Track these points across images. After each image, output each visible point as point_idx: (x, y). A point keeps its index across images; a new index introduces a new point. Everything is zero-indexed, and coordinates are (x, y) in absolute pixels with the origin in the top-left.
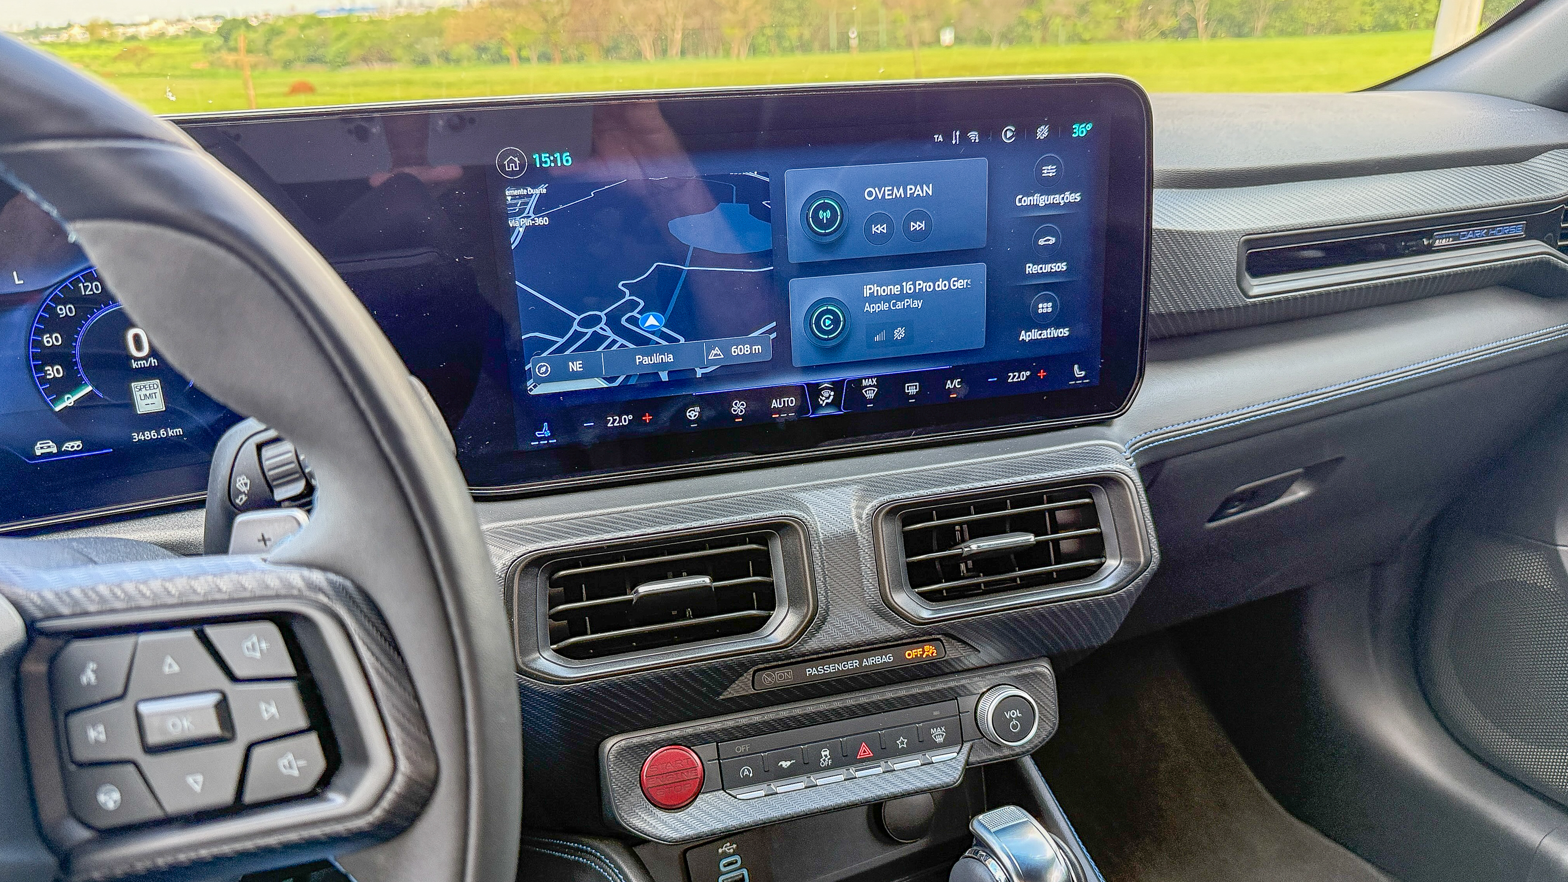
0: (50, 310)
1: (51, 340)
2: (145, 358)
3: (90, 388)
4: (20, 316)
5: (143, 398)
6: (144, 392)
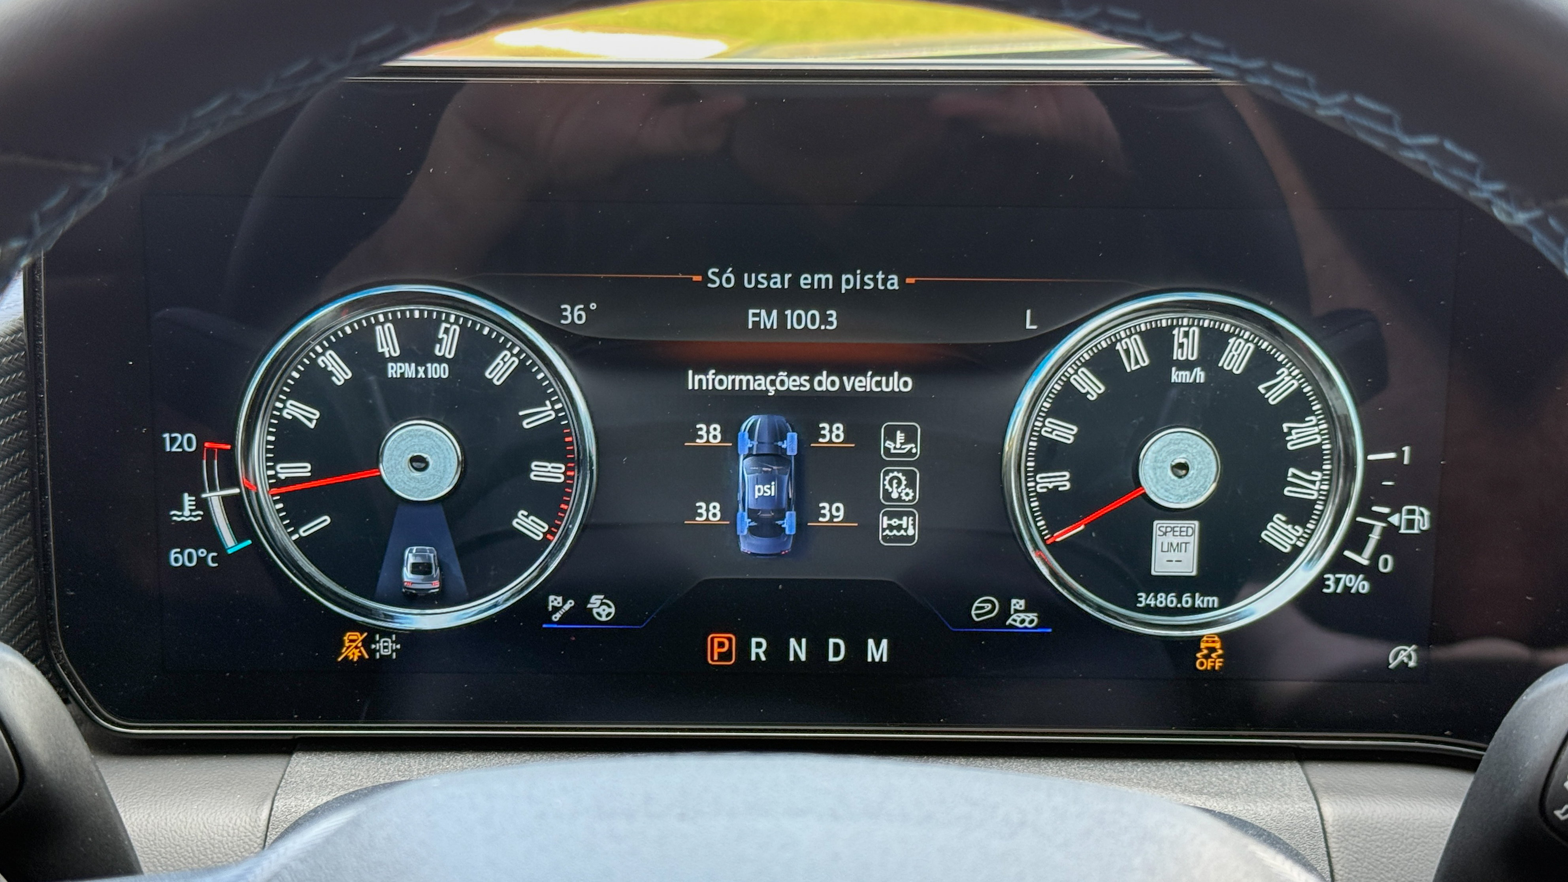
5: (1165, 548)
6: (1170, 538)
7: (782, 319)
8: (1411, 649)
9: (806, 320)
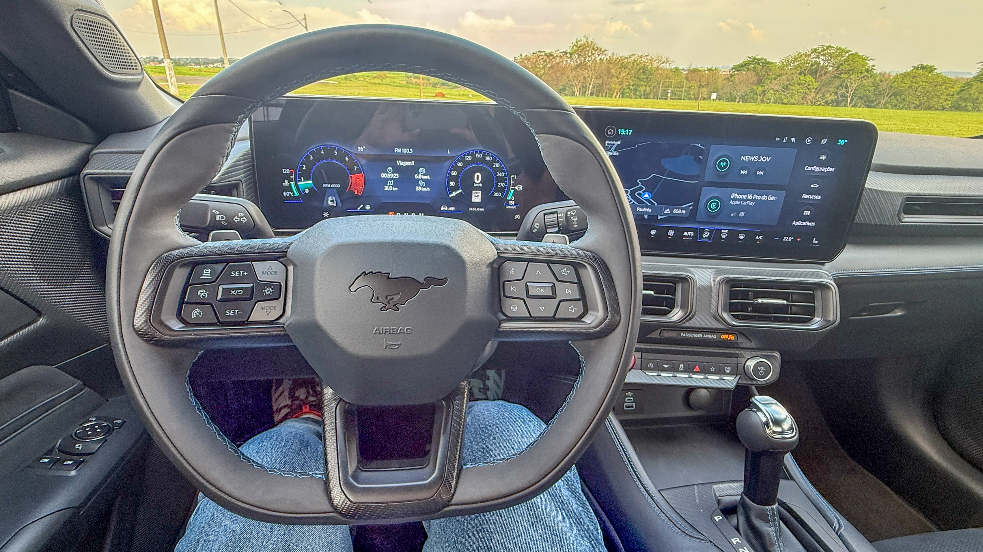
0: (456, 163)
1: (454, 173)
2: (479, 184)
3: (461, 191)
4: (447, 164)
5: (475, 197)
6: (475, 194)
7: (402, 151)
8: (519, 215)
9: (406, 151)
